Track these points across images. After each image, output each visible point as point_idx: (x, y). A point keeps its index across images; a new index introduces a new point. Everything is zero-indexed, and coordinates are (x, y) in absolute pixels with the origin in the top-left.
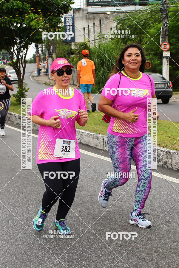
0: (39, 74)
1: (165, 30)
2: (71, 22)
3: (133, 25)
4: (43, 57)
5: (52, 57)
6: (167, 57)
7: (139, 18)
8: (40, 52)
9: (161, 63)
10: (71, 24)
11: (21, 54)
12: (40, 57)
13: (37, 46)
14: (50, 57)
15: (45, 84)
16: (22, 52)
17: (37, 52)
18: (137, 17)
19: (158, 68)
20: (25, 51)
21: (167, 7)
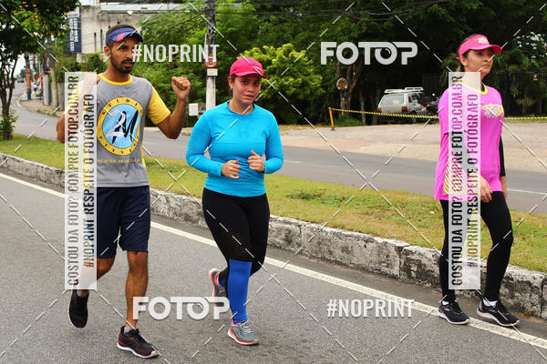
0: (29, 98)
1: (210, 38)
2: (76, 25)
3: (165, 31)
4: (35, 73)
5: (48, 74)
6: (212, 77)
7: (174, 22)
8: (31, 67)
9: (204, 85)
10: (76, 28)
11: (7, 67)
12: (31, 73)
13: (27, 58)
14: (46, 73)
15: (39, 111)
16: (9, 65)
17: (28, 66)
18: (170, 19)
19: (200, 92)
20: (13, 64)
21: (215, 6)
